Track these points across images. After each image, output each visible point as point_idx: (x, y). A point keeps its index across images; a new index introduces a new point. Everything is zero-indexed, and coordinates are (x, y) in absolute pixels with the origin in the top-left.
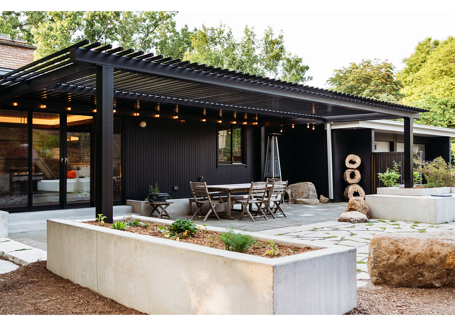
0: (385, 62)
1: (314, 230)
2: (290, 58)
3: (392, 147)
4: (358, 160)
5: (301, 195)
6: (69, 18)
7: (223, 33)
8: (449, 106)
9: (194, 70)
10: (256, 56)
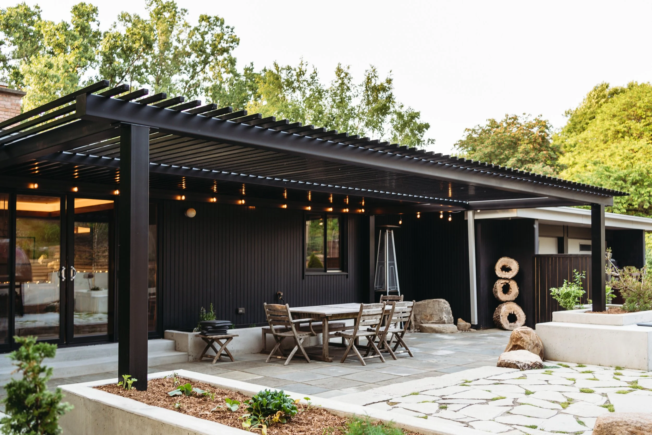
0: (538, 118)
1: (465, 384)
2: (403, 111)
3: (561, 246)
4: (514, 266)
5: (429, 318)
6: (77, 51)
7: (304, 74)
8: (629, 182)
9: (280, 131)
10: (353, 109)
